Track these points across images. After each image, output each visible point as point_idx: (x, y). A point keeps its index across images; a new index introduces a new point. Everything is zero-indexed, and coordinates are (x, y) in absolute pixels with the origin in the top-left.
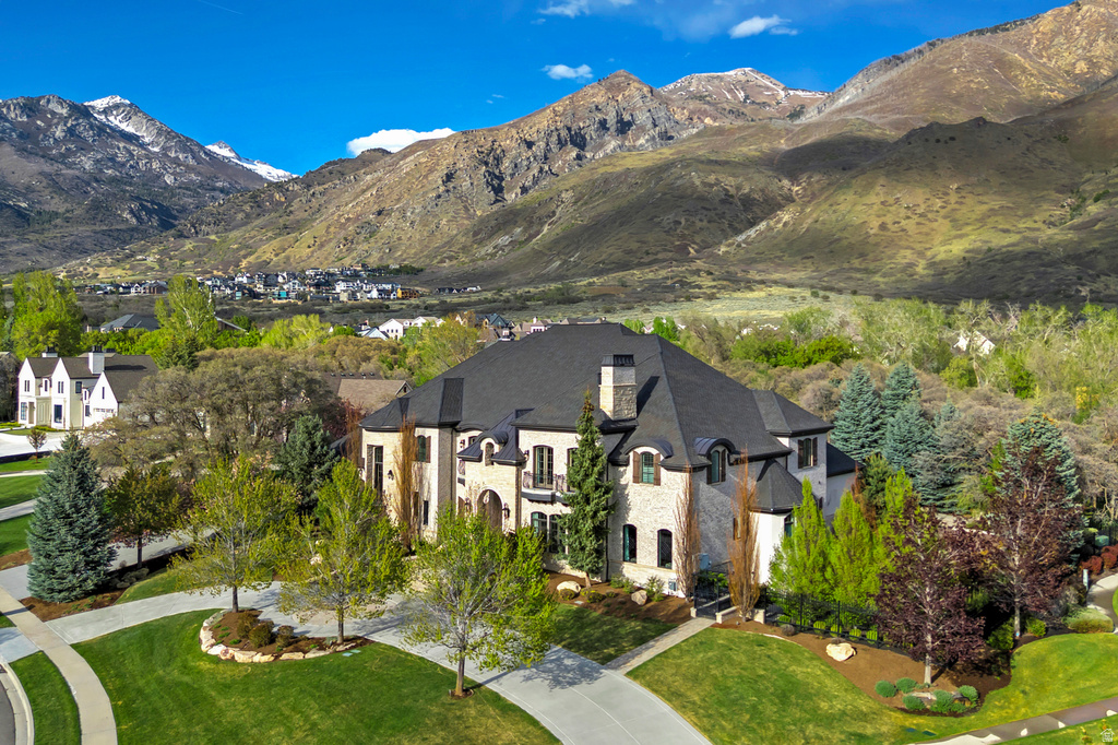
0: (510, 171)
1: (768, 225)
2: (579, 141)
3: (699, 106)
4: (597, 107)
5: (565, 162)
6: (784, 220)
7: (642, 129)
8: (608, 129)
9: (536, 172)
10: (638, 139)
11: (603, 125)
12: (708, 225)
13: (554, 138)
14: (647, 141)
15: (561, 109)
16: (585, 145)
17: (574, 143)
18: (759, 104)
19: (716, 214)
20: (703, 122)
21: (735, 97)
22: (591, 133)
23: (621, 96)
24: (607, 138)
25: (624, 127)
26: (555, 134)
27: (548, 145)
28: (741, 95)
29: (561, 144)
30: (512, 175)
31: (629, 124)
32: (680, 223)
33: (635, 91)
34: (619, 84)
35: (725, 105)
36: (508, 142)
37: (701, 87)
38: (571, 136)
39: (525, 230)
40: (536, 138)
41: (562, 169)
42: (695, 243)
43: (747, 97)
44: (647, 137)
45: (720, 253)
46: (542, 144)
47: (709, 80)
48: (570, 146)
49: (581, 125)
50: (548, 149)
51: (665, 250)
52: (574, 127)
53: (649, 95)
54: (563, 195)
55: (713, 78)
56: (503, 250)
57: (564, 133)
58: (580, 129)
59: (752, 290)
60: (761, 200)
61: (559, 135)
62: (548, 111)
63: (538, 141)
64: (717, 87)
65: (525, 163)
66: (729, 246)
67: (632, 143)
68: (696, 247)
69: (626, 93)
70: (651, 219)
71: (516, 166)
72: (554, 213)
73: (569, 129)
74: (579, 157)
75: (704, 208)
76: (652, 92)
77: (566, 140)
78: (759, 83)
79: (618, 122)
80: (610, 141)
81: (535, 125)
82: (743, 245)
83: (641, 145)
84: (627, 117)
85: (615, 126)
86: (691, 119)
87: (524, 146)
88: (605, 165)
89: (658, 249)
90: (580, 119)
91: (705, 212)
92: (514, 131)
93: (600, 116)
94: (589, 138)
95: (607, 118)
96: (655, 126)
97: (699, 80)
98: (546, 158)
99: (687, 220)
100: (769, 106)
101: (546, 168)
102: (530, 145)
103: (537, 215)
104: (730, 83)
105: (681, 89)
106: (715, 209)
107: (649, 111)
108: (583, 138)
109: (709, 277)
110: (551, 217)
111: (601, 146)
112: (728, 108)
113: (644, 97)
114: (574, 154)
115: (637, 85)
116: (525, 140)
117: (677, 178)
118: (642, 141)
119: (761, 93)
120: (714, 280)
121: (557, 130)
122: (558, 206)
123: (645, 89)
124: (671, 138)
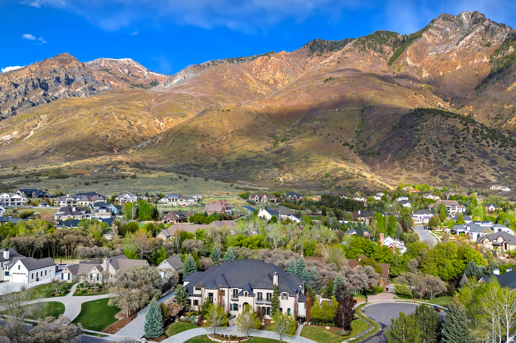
0: (5, 99)
1: (152, 141)
2: (44, 86)
3: (106, 74)
4: (54, 70)
5: (37, 96)
6: (159, 139)
7: (79, 84)
8: (61, 82)
9: (20, 100)
10: (77, 88)
11: (58, 79)
12: (122, 138)
13: (30, 84)
14: (82, 90)
15: (34, 69)
16: (48, 89)
17: (42, 88)
18: (135, 76)
19: (126, 134)
20: (109, 83)
21: (124, 72)
22: (51, 83)
23: (67, 66)
24: (60, 86)
25: (69, 82)
26: (31, 82)
27: (26, 87)
28: (127, 71)
29: (34, 87)
30: (6, 101)
31: (72, 81)
32: (109, 137)
33: (75, 64)
34: (66, 60)
35: (119, 75)
36: (3, 83)
37: (106, 65)
38: (40, 84)
39: (20, 133)
40: (20, 83)
41: (35, 99)
42: (116, 147)
43: (129, 72)
44: (82, 88)
45: (130, 152)
46: (23, 86)
47: (111, 62)
48: (39, 88)
49: (46, 79)
50: (27, 89)
51: (102, 150)
52: (42, 79)
53: (83, 68)
54: (41, 116)
55: (113, 61)
56: (7, 143)
57: (36, 82)
58: (45, 80)
59: (151, 173)
60: (147, 128)
61: (33, 82)
62: (27, 69)
63: (21, 84)
64: (115, 66)
65: (14, 95)
66: (134, 149)
67: (74, 90)
68: (117, 149)
69: (70, 65)
70: (94, 134)
71: (8, 96)
72: (36, 125)
73: (39, 80)
74: (45, 95)
75: (120, 130)
76: (84, 66)
77: (37, 85)
78: (135, 66)
79: (66, 79)
80: (62, 88)
81: (19, 76)
82: (141, 150)
83: (79, 92)
84: (71, 77)
85: (64, 81)
86: (104, 81)
87: (12, 87)
88: (64, 103)
89: (98, 149)
90: (45, 75)
91: (121, 132)
92: (7, 78)
93: (56, 75)
94: (50, 85)
95: (60, 76)
96: (86, 83)
97: (105, 61)
98: (26, 93)
99: (112, 136)
100: (140, 78)
101: (26, 99)
102: (16, 86)
103: (27, 125)
104: (121, 64)
105: (96, 64)
106: (125, 131)
107: (83, 75)
108: (47, 85)
109: (128, 165)
110: (35, 127)
111: (57, 90)
112: (121, 77)
113: (80, 68)
114: (42, 93)
115: (75, 61)
116: (13, 83)
117: (105, 115)
118: (79, 90)
119: (136, 71)
120: (131, 167)
121: (32, 80)
122: (38, 122)
123: (80, 65)
124: (94, 90)
